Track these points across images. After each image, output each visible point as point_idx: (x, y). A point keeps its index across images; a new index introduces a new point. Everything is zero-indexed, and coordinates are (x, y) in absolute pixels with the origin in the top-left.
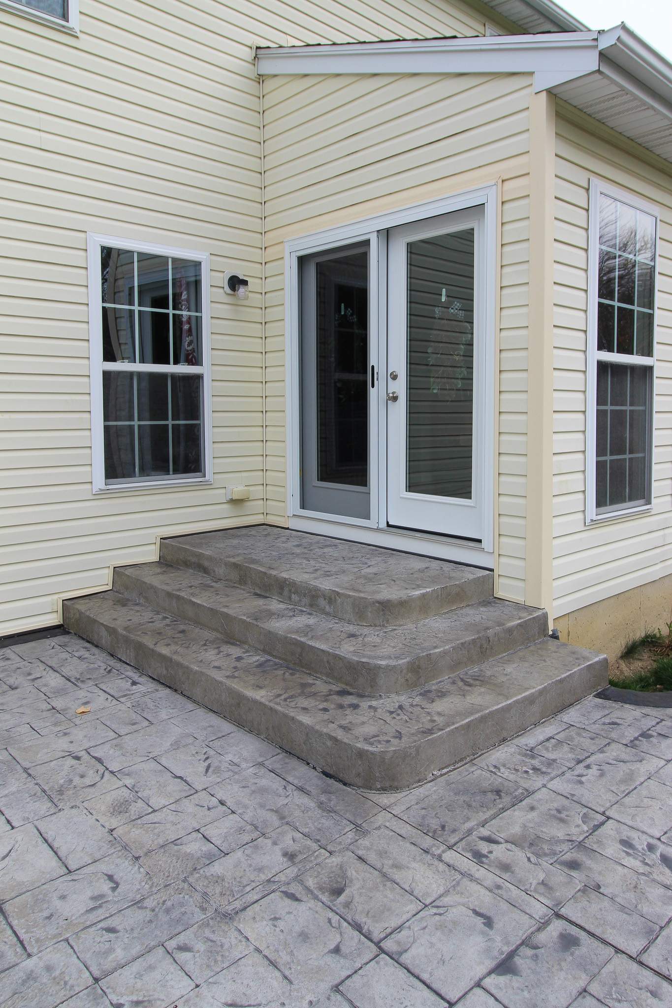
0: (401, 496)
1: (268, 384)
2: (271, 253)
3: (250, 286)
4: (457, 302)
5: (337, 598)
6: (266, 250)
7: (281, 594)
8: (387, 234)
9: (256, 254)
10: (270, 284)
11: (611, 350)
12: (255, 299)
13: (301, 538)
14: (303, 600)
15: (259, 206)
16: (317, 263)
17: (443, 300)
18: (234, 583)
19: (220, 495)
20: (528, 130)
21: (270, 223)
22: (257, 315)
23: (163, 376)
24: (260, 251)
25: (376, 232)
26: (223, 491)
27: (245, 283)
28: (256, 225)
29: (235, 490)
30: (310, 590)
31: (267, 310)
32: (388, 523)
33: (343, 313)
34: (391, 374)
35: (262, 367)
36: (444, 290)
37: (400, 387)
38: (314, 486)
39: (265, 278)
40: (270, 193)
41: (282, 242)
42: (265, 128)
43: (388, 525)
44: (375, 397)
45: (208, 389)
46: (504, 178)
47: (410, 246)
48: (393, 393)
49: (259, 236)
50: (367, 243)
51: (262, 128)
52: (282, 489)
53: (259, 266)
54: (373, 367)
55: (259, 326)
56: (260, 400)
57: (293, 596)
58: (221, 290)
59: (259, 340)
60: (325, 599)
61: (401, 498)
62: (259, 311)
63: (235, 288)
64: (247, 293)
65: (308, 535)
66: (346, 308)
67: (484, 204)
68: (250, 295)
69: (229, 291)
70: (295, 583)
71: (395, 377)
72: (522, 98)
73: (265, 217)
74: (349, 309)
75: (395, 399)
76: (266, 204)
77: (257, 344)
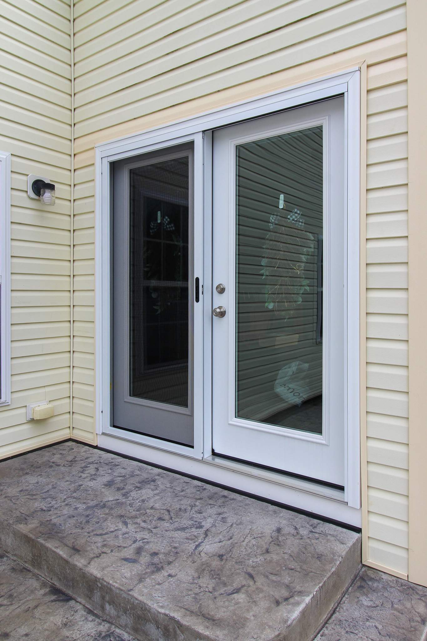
0: (230, 422)
1: (76, 293)
2: (81, 160)
3: (57, 192)
4: (298, 209)
5: (178, 632)
6: (76, 156)
7: (90, 598)
8: (213, 134)
9: (65, 161)
10: (79, 192)
12: (63, 206)
13: (113, 466)
14: (122, 617)
15: (68, 112)
16: (130, 170)
17: (281, 206)
18: (26, 562)
19: (20, 415)
20: (405, 4)
21: (80, 129)
22: (65, 223)
24: (68, 158)
25: (201, 133)
26: (23, 410)
27: (51, 187)
28: (65, 131)
29: (37, 409)
30: (134, 607)
31: (76, 218)
32: (213, 450)
33: (159, 221)
34: (217, 288)
35: (70, 276)
36: (282, 197)
37: (228, 301)
38: (125, 402)
39: (74, 185)
40: (80, 100)
41: (93, 148)
42: (76, 36)
43: (214, 454)
46: (370, 63)
47: (239, 148)
48: (220, 308)
49: (68, 142)
50: (190, 145)
51: (72, 35)
52: (89, 404)
53: (68, 173)
54: (197, 279)
55: (67, 233)
56: (67, 309)
57: (107, 606)
58: (24, 195)
59: (67, 248)
60: (158, 628)
61: (230, 424)
62: (67, 218)
63: (40, 192)
64: (54, 198)
65: (121, 459)
66: (163, 217)
67: (343, 94)
68: (57, 201)
69: (33, 195)
70: (111, 589)
71: (221, 290)
73: (74, 124)
74: (167, 217)
75: (222, 314)
76: (76, 126)
77: (65, 254)
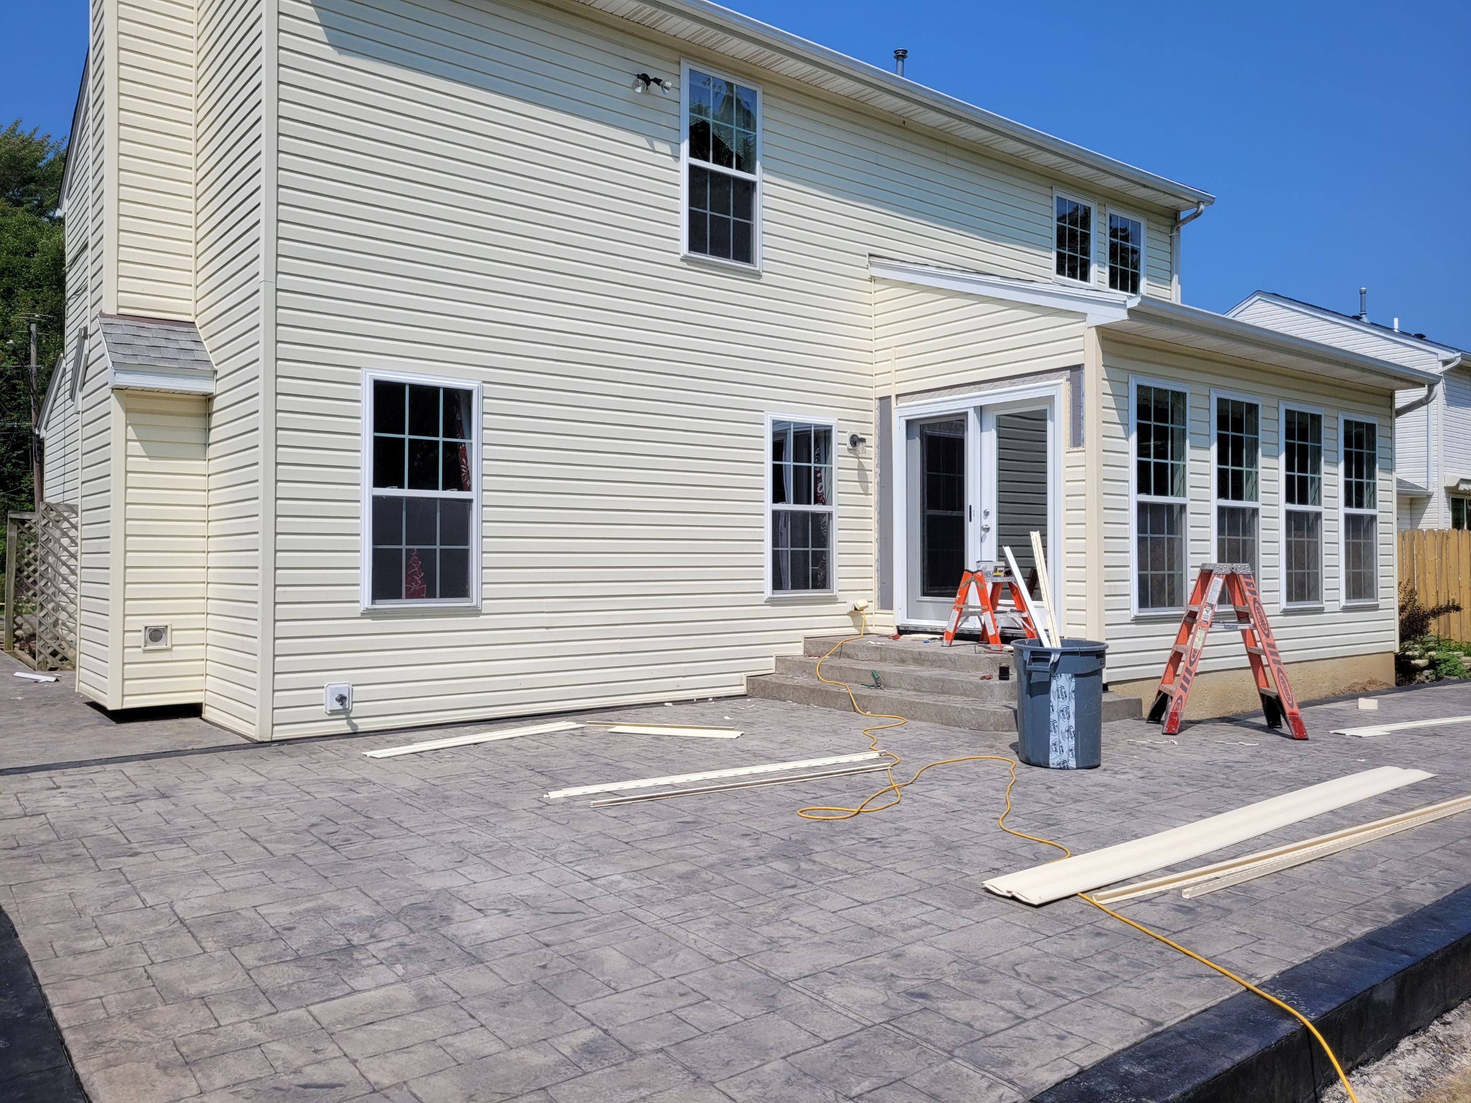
3: (868, 443)
8: (981, 410)
11: (1148, 493)
15: (871, 378)
16: (921, 426)
20: (1083, 349)
21: (880, 392)
23: (805, 514)
24: (871, 413)
25: (972, 408)
27: (863, 440)
28: (868, 393)
34: (985, 512)
37: (992, 521)
38: (918, 601)
40: (880, 368)
42: (875, 317)
44: (972, 530)
45: (836, 524)
47: (999, 418)
48: (987, 526)
49: (871, 401)
50: (966, 414)
51: (873, 316)
53: (870, 425)
54: (970, 506)
58: (846, 447)
63: (855, 444)
64: (864, 448)
67: (1054, 395)
69: (851, 447)
71: (988, 514)
72: (1079, 327)
75: (988, 529)
76: (876, 388)
